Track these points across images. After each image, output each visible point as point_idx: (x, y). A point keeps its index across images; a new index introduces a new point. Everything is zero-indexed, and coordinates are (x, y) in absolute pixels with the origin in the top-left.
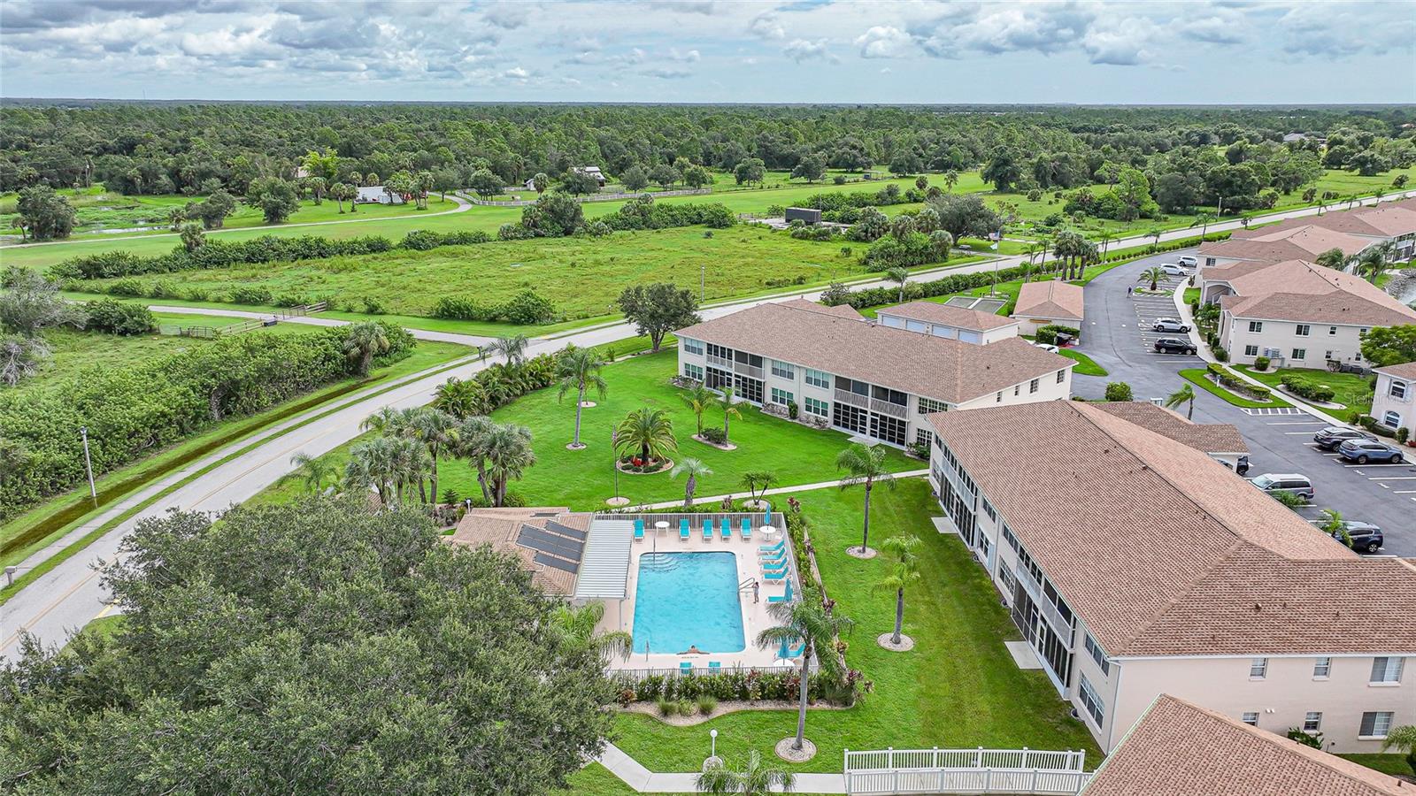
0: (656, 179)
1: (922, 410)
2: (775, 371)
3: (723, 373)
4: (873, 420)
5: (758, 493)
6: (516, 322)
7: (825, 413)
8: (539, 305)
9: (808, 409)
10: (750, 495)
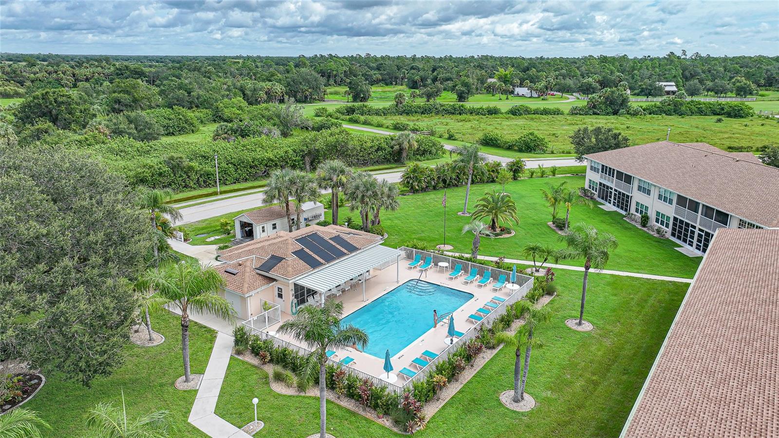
1: (738, 225)
2: (640, 188)
3: (608, 187)
4: (699, 235)
6: (520, 150)
7: (667, 226)
8: (535, 140)
9: (657, 221)
10: (532, 263)
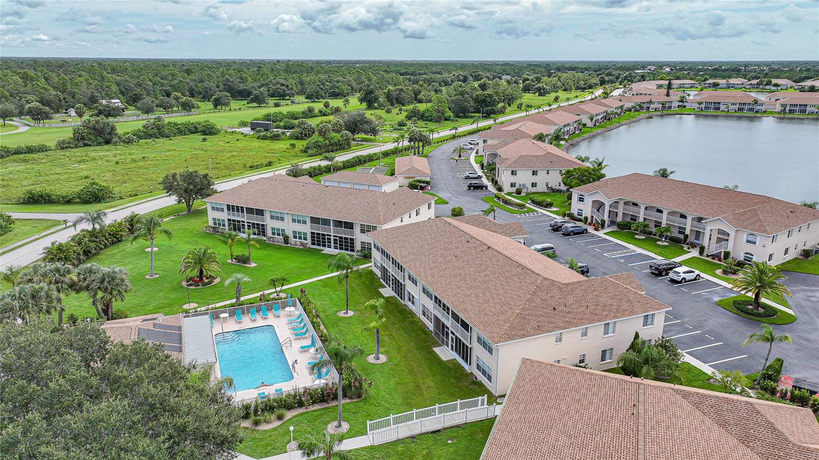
0: (161, 107)
1: (363, 231)
2: (272, 217)
3: (239, 222)
4: (335, 240)
5: (278, 289)
6: (86, 202)
7: (305, 239)
8: (102, 189)
9: (295, 237)
10: (273, 290)
